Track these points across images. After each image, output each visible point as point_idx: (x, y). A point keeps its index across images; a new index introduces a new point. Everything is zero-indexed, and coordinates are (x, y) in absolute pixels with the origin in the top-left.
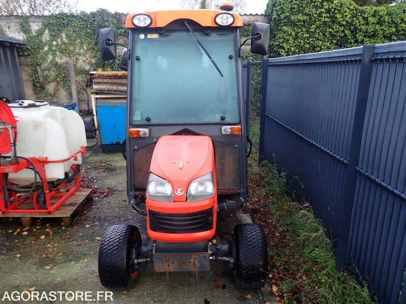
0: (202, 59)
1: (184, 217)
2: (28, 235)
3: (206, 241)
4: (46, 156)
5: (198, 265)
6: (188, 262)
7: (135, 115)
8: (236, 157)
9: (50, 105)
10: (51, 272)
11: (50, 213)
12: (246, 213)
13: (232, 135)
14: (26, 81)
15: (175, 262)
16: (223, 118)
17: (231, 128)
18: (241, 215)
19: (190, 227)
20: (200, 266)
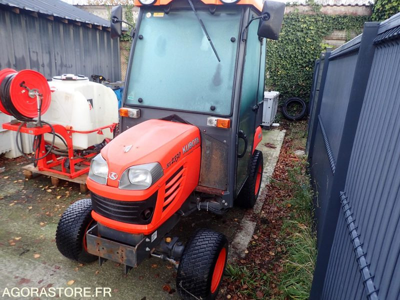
0: (201, 41)
1: (117, 204)
2: (50, 193)
3: (140, 235)
4: (71, 126)
5: (125, 258)
6: (116, 253)
7: (130, 95)
8: (225, 154)
9: (90, 81)
10: (42, 228)
11: (71, 177)
12: (253, 221)
13: (216, 128)
14: (124, 63)
15: (105, 249)
16: (213, 109)
17: (217, 120)
18: (246, 221)
19: (123, 216)
20: (126, 260)
